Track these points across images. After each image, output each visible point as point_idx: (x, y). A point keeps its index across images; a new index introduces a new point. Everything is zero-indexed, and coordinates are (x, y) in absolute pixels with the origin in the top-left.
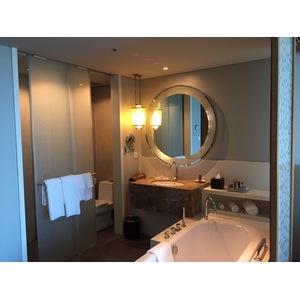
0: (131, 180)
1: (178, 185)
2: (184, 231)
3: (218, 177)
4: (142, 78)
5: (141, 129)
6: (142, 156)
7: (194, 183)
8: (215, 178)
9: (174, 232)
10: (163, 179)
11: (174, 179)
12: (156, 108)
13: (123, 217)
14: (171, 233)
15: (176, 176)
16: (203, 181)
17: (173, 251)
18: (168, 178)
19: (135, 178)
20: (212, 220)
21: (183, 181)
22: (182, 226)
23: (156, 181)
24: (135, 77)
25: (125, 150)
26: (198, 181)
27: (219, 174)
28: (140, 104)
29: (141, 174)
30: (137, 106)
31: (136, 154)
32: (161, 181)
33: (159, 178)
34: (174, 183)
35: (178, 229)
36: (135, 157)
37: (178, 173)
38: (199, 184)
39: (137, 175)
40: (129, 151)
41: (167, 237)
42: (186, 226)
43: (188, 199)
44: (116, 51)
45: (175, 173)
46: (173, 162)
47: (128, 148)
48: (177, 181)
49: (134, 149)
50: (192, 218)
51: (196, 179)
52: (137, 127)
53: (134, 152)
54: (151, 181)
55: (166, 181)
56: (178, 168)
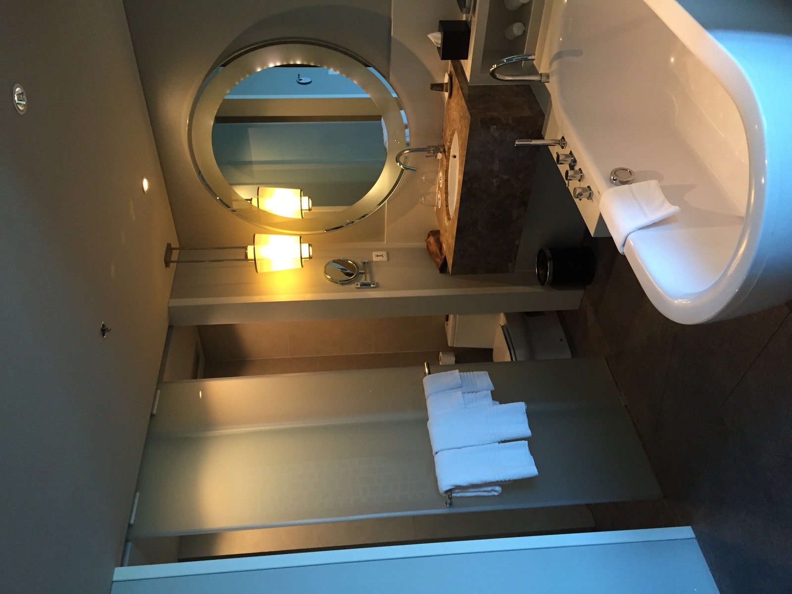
0: (443, 268)
1: (456, 148)
2: (577, 145)
3: (436, 38)
4: (175, 244)
5: (310, 245)
6: (382, 240)
7: (453, 104)
8: (438, 48)
9: (576, 173)
10: (441, 186)
11: (442, 159)
12: (254, 203)
13: (538, 289)
14: (579, 181)
15: (434, 153)
16: (446, 80)
17: (623, 183)
18: (441, 174)
19: (438, 260)
20: (551, 64)
21: (448, 133)
22: (563, 148)
23: (447, 206)
24: (174, 262)
25: (365, 285)
26: (446, 94)
27: (430, 36)
28: (246, 248)
29: (429, 242)
30: (250, 256)
31: (377, 256)
32: (447, 193)
33: (439, 196)
34: (451, 158)
35: (570, 160)
36: (385, 258)
37: (425, 147)
38: (455, 92)
39: (431, 254)
40: (368, 276)
41: (587, 194)
42: (563, 138)
43: (495, 127)
44: (107, 326)
45: (426, 153)
46: (397, 162)
47: (361, 278)
48: (446, 150)
49: (364, 263)
50: (546, 116)
51: (442, 98)
52: (306, 254)
53: (373, 261)
54: (446, 218)
55: (446, 180)
56: (412, 146)
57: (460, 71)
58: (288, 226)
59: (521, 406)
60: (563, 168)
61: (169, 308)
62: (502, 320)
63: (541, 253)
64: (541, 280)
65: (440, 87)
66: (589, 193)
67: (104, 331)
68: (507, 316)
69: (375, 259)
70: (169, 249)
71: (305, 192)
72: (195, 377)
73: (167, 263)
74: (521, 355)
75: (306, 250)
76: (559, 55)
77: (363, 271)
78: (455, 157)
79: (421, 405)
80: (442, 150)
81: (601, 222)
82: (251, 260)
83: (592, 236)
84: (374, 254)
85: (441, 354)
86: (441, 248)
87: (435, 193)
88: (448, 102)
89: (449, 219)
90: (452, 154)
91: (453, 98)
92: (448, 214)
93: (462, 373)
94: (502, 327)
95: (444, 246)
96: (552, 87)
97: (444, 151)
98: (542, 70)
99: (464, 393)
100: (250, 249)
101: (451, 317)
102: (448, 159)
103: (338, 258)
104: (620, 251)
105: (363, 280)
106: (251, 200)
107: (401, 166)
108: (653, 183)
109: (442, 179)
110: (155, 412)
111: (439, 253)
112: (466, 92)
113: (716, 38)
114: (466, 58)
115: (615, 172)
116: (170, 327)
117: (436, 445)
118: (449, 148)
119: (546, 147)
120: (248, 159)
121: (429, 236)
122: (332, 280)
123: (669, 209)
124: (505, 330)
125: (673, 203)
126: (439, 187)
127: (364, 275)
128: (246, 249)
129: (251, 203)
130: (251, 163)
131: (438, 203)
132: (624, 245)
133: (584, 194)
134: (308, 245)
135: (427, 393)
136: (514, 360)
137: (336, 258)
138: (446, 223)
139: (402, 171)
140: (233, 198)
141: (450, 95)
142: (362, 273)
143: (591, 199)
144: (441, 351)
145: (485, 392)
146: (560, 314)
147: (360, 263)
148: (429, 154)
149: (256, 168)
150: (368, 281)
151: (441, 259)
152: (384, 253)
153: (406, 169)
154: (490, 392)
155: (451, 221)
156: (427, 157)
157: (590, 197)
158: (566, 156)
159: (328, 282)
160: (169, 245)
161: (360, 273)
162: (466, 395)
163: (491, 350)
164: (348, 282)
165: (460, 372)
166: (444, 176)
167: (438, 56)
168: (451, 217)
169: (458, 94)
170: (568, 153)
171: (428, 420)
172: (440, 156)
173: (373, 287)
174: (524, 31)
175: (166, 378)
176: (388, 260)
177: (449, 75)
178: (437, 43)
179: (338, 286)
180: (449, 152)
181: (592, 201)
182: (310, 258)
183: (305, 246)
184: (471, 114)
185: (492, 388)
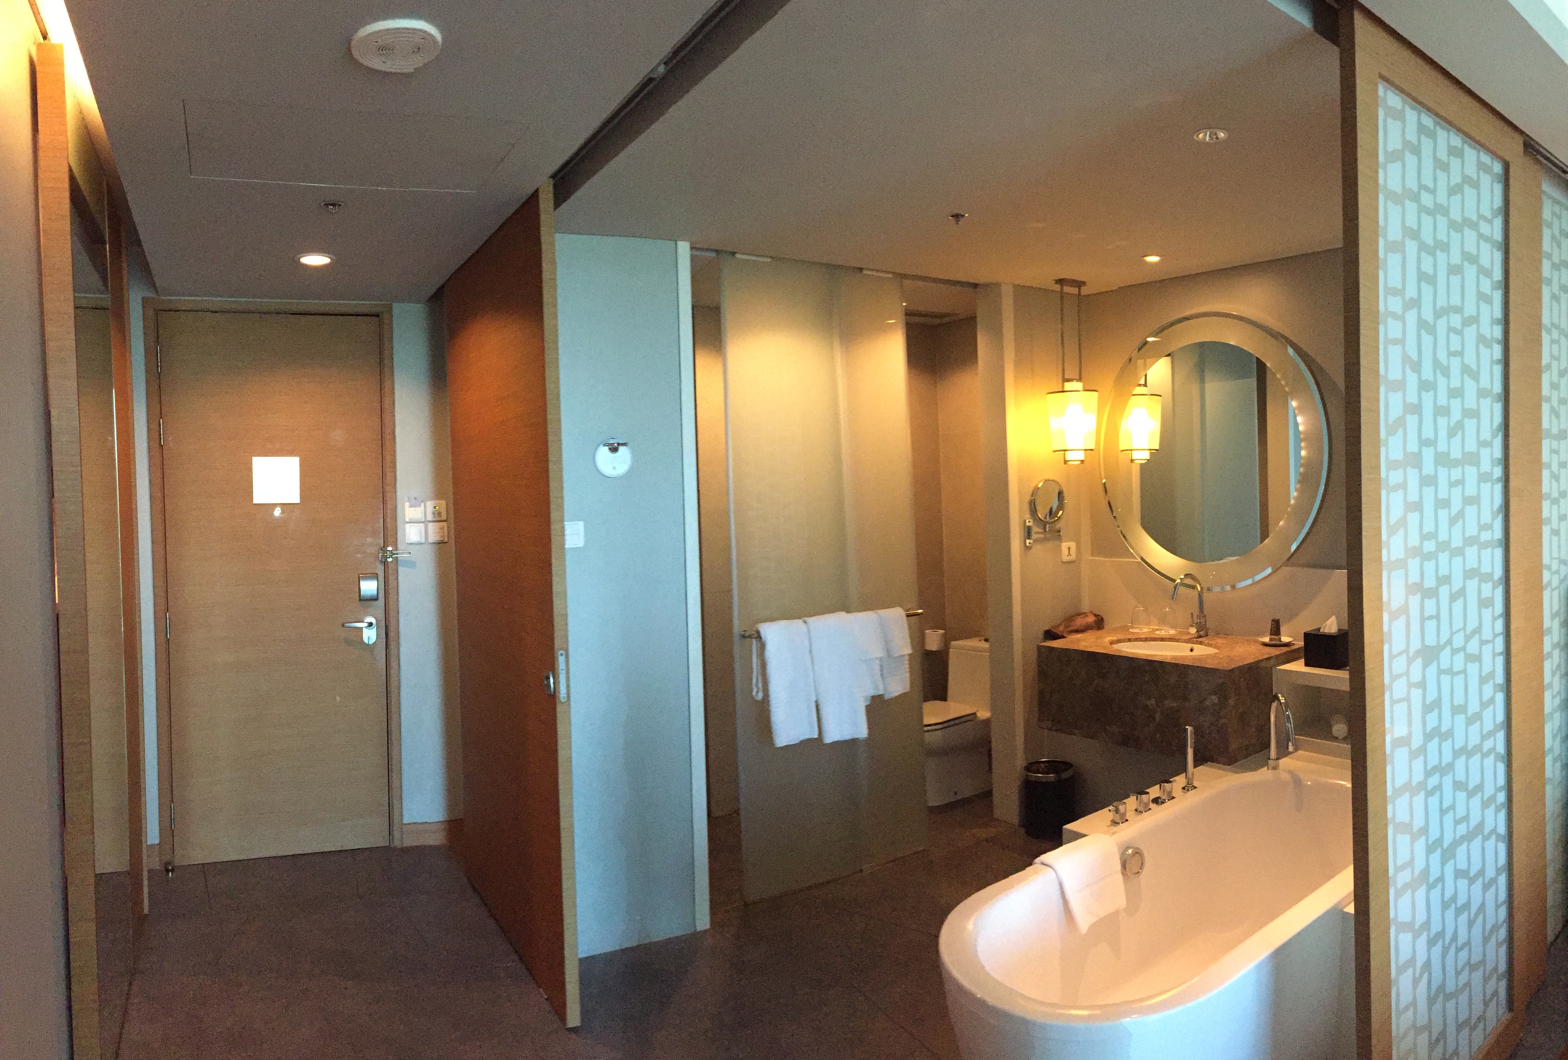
0: (1050, 635)
1: (1200, 652)
2: (1182, 804)
3: (1331, 626)
4: (1085, 291)
5: (1082, 461)
6: (1092, 555)
7: (1253, 647)
8: (1319, 629)
9: (1147, 805)
10: (1157, 632)
11: (1189, 633)
12: (1138, 390)
13: (1020, 762)
14: (1136, 810)
15: (1197, 623)
16: (1285, 639)
17: (1124, 866)
18: (1172, 632)
19: (1061, 628)
20: (1290, 772)
21: (1220, 641)
22: (1184, 788)
23: (1129, 640)
24: (1062, 289)
25: (1028, 532)
26: (1266, 639)
27: (1333, 618)
28: (1080, 379)
29: (1087, 616)
30: (1068, 386)
31: (1069, 548)
32: (1146, 640)
33: (1145, 630)
34: (1190, 646)
35: (1164, 797)
36: (1065, 558)
37: (1205, 612)
38: (1268, 649)
39: (1070, 619)
40: (1042, 536)
41: (1117, 819)
42: (1195, 788)
43: (1216, 701)
44: (962, 220)
45: (1196, 613)
46: (1186, 575)
47: (1038, 527)
48: (1200, 639)
49: (1059, 531)
50: (1229, 767)
51: (1262, 634)
52: (1069, 456)
53: (1061, 542)
54: (1114, 638)
55: (1162, 639)
56: (1206, 595)
57: (1291, 657)
58: (1112, 432)
59: (862, 732)
60: (1154, 791)
61: (998, 285)
62: (984, 714)
63: (1067, 765)
64: (1030, 767)
65: (1276, 629)
66: (1119, 820)
67: (957, 216)
68: (987, 722)
69: (1065, 545)
70: (1080, 284)
71: (1154, 453)
72: (908, 314)
73: (1060, 282)
74: (934, 738)
75: (1076, 457)
76: (1297, 782)
77: (1047, 530)
78: (1192, 650)
79: (868, 604)
80: (1201, 633)
81: (1078, 836)
82: (1063, 386)
83: (1065, 827)
84: (1073, 545)
85: (943, 631)
86: (1077, 631)
87: (1148, 624)
88: (1257, 641)
89: (1112, 643)
90: (1195, 646)
91: (1261, 647)
92: (1119, 641)
93: (907, 658)
94: (975, 714)
95: (1079, 636)
96: (1263, 774)
97: (1200, 637)
98: (1284, 762)
99: (881, 659)
100: (1078, 385)
101: (986, 645)
102: (1188, 641)
103: (1066, 498)
104: (1037, 860)
105: (1035, 529)
106: (1145, 385)
107: (1178, 581)
108: (1121, 901)
109: (1167, 633)
110: (865, 272)
111: (1072, 628)
112: (1263, 664)
113: (1263, 961)
114: (1307, 665)
115: (1138, 853)
116: (975, 286)
117: (816, 622)
118: (1201, 643)
119: (1184, 769)
120: (1207, 379)
121: (1095, 615)
122: (1036, 490)
123: (1084, 921)
124: (969, 718)
125: (1092, 927)
126: (1157, 630)
127: (1043, 531)
128: (1077, 380)
129: (1140, 385)
130: (1202, 380)
131: (1136, 628)
132: (1043, 864)
133: (1117, 816)
134: (1083, 459)
135: (882, 612)
136: (926, 729)
137: (1065, 494)
138: (1108, 639)
139: (1174, 581)
140: (1148, 360)
141: (1265, 645)
142: (1045, 529)
143: (1111, 825)
144: (945, 633)
145: (881, 687)
146: (988, 794)
147: (1059, 525)
148: (1195, 617)
149: (1195, 388)
150: (1034, 536)
151: (1063, 632)
152: (1073, 557)
153: (1175, 587)
154: (881, 693)
155: (1108, 644)
156: (1192, 614)
157: (1115, 823)
158: (1170, 793)
159: (1033, 485)
160: (1084, 283)
161: (1045, 526)
162: (878, 662)
163: (944, 698)
164: (1033, 511)
165: (910, 655)
166: (1167, 637)
167: (1309, 628)
168: (1114, 646)
169: (1263, 655)
170: (1174, 795)
171: (847, 612)
172: (1193, 630)
173: (1025, 541)
174: (1337, 738)
175: (906, 282)
176: (1063, 562)
177: (1290, 642)
178: (1325, 627)
179: (1028, 498)
180: (1197, 643)
181: (1108, 826)
182: (1066, 462)
183: (1081, 456)
184: (1232, 671)
185: (887, 697)
